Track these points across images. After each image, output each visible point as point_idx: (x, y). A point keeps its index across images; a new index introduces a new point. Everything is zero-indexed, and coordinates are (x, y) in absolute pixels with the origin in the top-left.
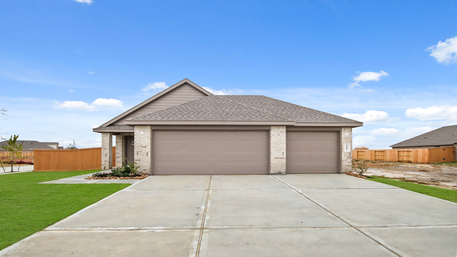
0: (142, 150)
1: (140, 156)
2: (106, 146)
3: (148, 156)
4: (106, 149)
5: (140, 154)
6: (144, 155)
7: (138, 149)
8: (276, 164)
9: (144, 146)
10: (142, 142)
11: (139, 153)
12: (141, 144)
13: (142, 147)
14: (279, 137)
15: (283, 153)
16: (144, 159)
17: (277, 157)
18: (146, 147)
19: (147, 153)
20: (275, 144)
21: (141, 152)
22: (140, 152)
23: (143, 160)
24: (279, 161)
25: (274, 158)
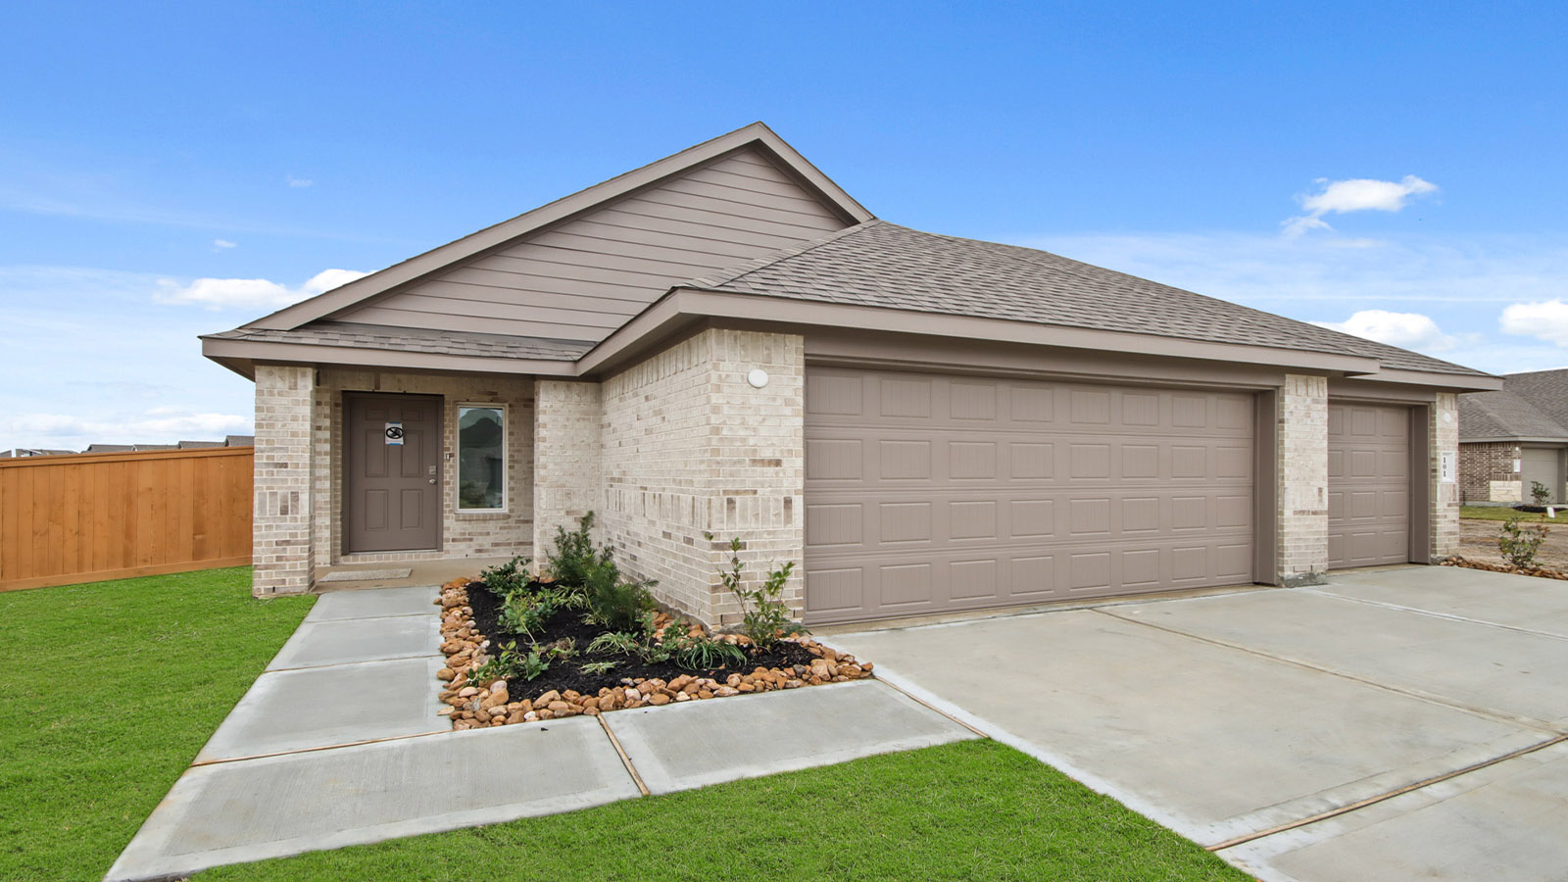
0: (756, 482)
1: (744, 518)
2: (286, 449)
3: (788, 519)
4: (285, 465)
5: (744, 508)
6: (767, 509)
7: (731, 475)
8: (1299, 539)
9: (767, 454)
10: (754, 430)
11: (738, 499)
12: (752, 442)
13: (754, 461)
14: (1309, 420)
15: (1320, 490)
16: (766, 538)
17: (1304, 509)
18: (778, 463)
19: (788, 502)
20: (1296, 450)
21: (749, 497)
22: (746, 492)
23: (765, 545)
24: (1309, 526)
25: (1295, 513)
